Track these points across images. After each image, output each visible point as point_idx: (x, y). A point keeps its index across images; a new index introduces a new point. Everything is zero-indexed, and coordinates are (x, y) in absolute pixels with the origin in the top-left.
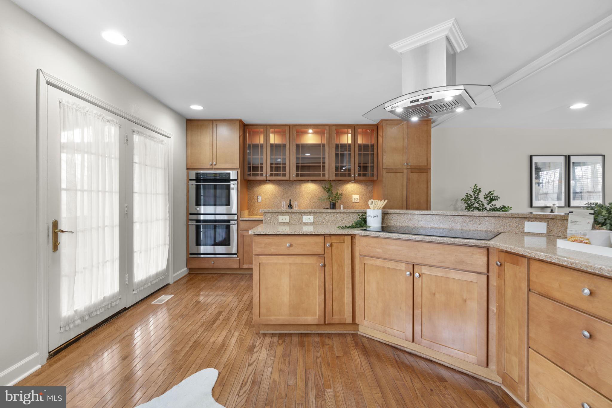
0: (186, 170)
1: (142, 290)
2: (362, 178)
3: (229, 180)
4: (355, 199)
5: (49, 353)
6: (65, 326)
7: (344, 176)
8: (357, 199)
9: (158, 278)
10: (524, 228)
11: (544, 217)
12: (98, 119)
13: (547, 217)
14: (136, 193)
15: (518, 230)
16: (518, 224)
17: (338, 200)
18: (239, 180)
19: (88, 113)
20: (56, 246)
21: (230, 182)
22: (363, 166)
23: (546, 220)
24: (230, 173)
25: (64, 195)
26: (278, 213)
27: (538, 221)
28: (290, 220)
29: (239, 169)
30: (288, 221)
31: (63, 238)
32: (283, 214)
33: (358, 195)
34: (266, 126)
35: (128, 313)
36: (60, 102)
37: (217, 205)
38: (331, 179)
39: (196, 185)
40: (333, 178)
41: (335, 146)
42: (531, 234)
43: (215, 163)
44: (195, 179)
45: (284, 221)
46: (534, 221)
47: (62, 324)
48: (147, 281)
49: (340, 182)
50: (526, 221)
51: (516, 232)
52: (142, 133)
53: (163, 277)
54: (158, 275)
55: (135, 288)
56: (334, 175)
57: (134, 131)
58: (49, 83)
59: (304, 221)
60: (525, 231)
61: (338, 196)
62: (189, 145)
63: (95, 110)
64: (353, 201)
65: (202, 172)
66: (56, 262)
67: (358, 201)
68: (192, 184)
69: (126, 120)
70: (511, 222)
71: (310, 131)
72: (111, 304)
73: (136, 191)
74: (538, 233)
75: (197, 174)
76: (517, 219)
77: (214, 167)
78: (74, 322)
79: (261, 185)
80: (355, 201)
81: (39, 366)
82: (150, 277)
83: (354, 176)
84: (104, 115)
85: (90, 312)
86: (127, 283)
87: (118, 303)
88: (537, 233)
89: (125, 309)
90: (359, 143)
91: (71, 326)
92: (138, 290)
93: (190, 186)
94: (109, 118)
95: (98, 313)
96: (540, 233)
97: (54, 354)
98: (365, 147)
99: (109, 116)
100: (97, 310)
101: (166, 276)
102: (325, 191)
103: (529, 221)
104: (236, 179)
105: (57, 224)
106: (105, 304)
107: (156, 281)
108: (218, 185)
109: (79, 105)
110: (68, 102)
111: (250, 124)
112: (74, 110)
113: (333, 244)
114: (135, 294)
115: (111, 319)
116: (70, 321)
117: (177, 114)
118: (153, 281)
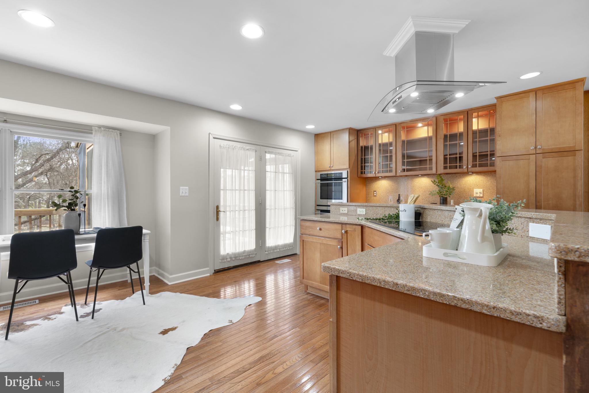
0: (315, 173)
1: (272, 253)
2: (478, 169)
3: (341, 179)
4: (477, 193)
5: (215, 270)
6: (222, 260)
7: (454, 169)
8: (480, 193)
9: (286, 248)
10: (528, 231)
11: (546, 218)
12: (241, 150)
13: (550, 218)
14: (268, 190)
15: (523, 234)
16: (523, 226)
17: (450, 194)
18: (349, 178)
19: (235, 148)
20: (218, 219)
21: (342, 180)
22: (479, 155)
23: (551, 221)
24: (342, 173)
25: (222, 192)
26: (340, 205)
27: (542, 223)
28: (348, 211)
29: (349, 169)
30: (346, 212)
31: (222, 215)
32: (344, 206)
33: (482, 188)
34: (375, 128)
35: (262, 265)
36: (220, 146)
37: (333, 199)
38: (439, 173)
39: (321, 183)
40: (441, 170)
41: (443, 137)
42: (536, 239)
43: (332, 166)
44: (320, 178)
45: (344, 212)
46: (538, 223)
47: (221, 258)
48: (276, 248)
49: (457, 175)
50: (530, 222)
51: (521, 236)
52: (272, 152)
53: (290, 248)
54: (285, 246)
55: (267, 250)
56: (442, 167)
57: (266, 152)
58: (214, 138)
59: (358, 213)
60: (530, 235)
61: (451, 191)
62: (317, 153)
63: (239, 145)
64: (475, 196)
65: (333, 172)
66: (218, 226)
67: (482, 195)
68: (318, 183)
69: (261, 146)
70: (517, 222)
71: (420, 125)
72: (249, 255)
73: (268, 189)
74: (543, 239)
75: (321, 175)
76: (523, 219)
77: (332, 169)
78: (227, 259)
79: (376, 182)
80: (478, 195)
81: (209, 275)
82: (278, 246)
83: (468, 167)
84: (244, 147)
85: (236, 256)
86: (261, 246)
87: (253, 256)
88: (541, 239)
89: (259, 262)
90: (473, 129)
91: (225, 261)
92: (269, 252)
93: (317, 184)
94: (248, 148)
95: (241, 258)
96: (544, 239)
97: (217, 272)
98: (483, 132)
99: (248, 147)
100: (240, 257)
101: (293, 247)
102: (435, 185)
103: (533, 222)
104: (347, 177)
105: (218, 207)
106: (246, 254)
107: (284, 249)
108: (337, 183)
109: (229, 145)
110: (224, 145)
111: (366, 128)
112: (227, 148)
113: (348, 231)
114: (266, 254)
115: (250, 264)
116: (224, 258)
117: (304, 133)
118: (281, 248)
